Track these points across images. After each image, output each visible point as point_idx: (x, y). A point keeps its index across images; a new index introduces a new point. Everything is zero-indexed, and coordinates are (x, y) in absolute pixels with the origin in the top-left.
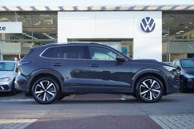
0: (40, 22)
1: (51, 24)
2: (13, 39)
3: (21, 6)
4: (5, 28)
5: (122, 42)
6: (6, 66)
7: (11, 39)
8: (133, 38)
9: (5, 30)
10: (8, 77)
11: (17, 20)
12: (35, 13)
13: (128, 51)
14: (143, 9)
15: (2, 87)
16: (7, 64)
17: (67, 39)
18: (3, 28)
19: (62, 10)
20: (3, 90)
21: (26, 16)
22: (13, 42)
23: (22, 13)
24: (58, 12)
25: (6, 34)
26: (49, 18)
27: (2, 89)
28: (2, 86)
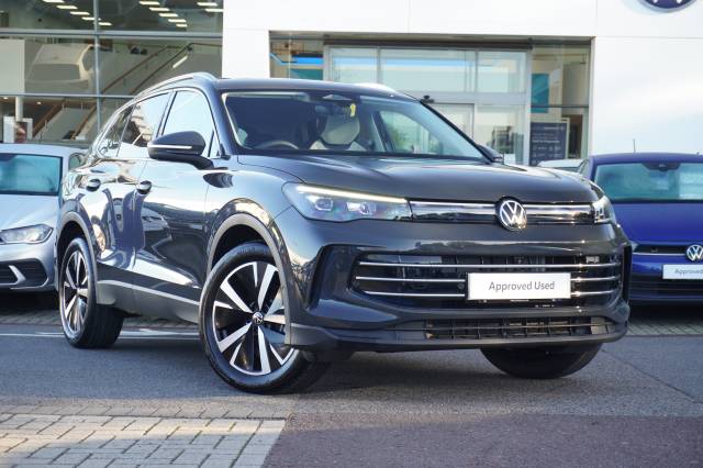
6: (22, 171)
8: (593, 38)
10: (38, 225)
15: (13, 268)
16: (23, 162)
17: (270, 32)
20: (22, 284)
27: (15, 279)
28: (16, 264)
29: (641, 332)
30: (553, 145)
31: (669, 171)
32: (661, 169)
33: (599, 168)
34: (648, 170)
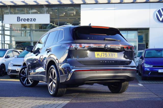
0: (64, 13)
1: (74, 15)
2: (42, 29)
3: (49, 0)
4: (36, 20)
5: (139, 31)
7: (40, 29)
8: (149, 28)
9: (35, 21)
11: (45, 12)
12: (61, 6)
13: (144, 39)
14: (159, 1)
18: (34, 20)
19: (85, 3)
21: (53, 9)
22: (42, 31)
23: (49, 6)
24: (81, 5)
25: (36, 24)
26: (73, 10)
29: (154, 83)
30: (143, 48)
31: (160, 52)
32: (159, 51)
33: (146, 51)
34: (156, 51)
